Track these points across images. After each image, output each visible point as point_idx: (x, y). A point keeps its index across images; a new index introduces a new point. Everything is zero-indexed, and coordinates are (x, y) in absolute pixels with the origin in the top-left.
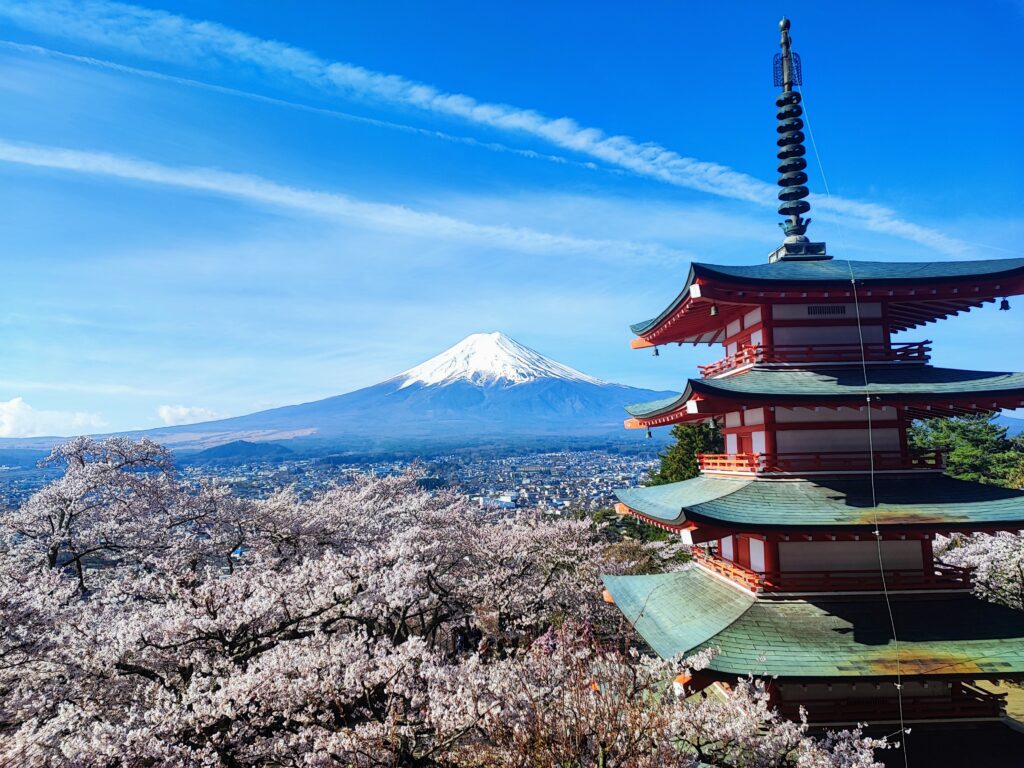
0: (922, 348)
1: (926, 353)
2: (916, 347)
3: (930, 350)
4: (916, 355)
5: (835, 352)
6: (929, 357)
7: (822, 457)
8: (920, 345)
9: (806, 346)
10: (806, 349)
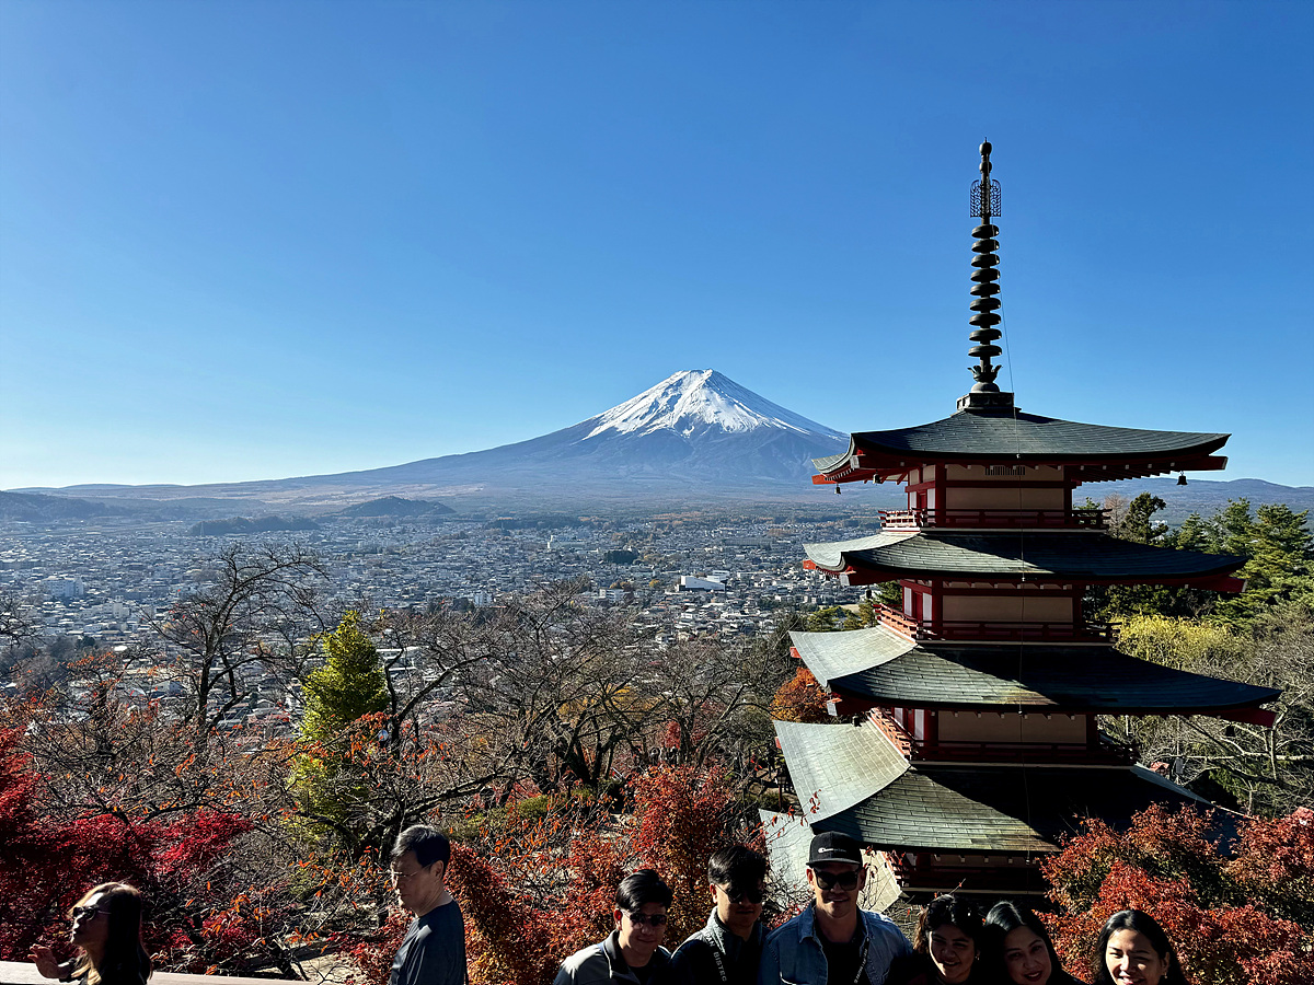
0: (1100, 516)
1: (1105, 522)
2: (1095, 515)
3: (1107, 518)
4: (1095, 522)
5: (1009, 518)
6: (1108, 526)
8: (1100, 512)
10: (978, 513)
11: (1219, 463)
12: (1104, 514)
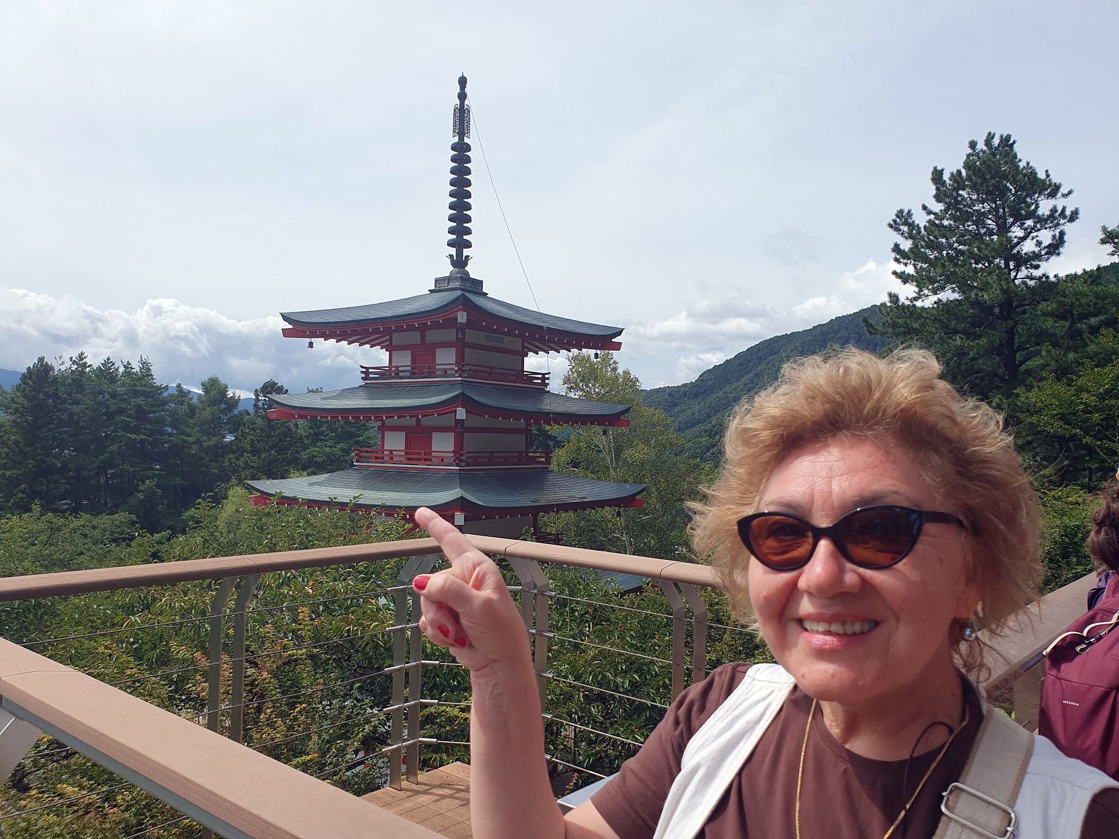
0: (544, 377)
1: (547, 381)
2: (540, 376)
3: (548, 379)
4: (540, 381)
5: (503, 375)
6: (548, 384)
7: (495, 454)
8: (544, 374)
9: (489, 367)
10: (488, 370)
11: (618, 346)
12: (546, 376)
